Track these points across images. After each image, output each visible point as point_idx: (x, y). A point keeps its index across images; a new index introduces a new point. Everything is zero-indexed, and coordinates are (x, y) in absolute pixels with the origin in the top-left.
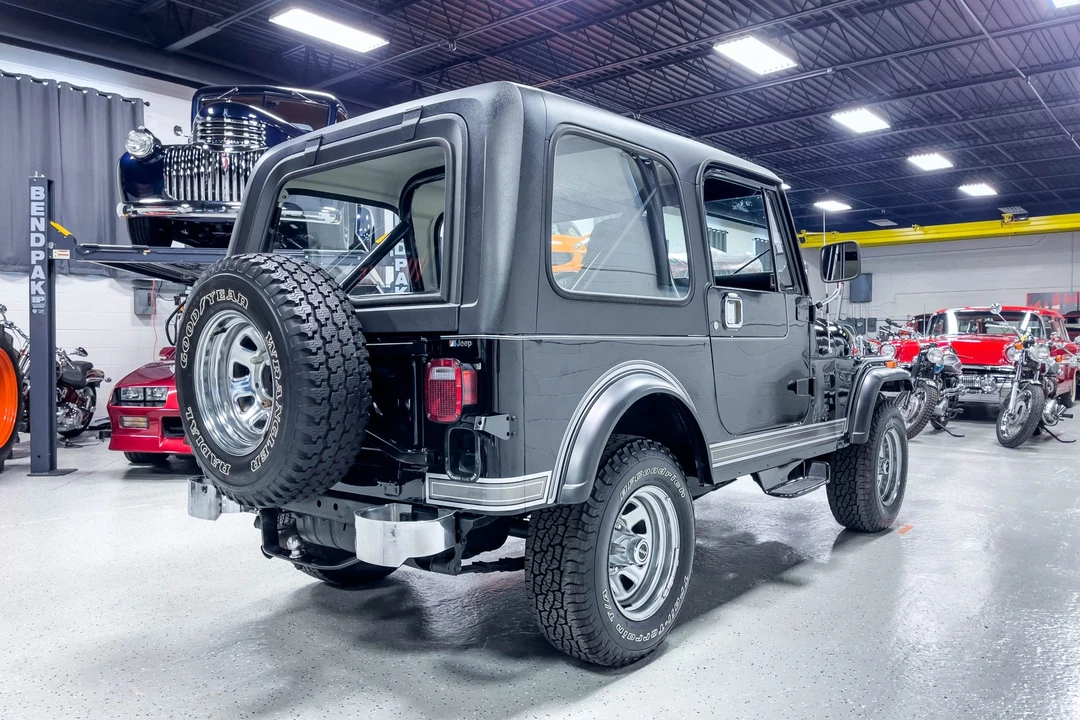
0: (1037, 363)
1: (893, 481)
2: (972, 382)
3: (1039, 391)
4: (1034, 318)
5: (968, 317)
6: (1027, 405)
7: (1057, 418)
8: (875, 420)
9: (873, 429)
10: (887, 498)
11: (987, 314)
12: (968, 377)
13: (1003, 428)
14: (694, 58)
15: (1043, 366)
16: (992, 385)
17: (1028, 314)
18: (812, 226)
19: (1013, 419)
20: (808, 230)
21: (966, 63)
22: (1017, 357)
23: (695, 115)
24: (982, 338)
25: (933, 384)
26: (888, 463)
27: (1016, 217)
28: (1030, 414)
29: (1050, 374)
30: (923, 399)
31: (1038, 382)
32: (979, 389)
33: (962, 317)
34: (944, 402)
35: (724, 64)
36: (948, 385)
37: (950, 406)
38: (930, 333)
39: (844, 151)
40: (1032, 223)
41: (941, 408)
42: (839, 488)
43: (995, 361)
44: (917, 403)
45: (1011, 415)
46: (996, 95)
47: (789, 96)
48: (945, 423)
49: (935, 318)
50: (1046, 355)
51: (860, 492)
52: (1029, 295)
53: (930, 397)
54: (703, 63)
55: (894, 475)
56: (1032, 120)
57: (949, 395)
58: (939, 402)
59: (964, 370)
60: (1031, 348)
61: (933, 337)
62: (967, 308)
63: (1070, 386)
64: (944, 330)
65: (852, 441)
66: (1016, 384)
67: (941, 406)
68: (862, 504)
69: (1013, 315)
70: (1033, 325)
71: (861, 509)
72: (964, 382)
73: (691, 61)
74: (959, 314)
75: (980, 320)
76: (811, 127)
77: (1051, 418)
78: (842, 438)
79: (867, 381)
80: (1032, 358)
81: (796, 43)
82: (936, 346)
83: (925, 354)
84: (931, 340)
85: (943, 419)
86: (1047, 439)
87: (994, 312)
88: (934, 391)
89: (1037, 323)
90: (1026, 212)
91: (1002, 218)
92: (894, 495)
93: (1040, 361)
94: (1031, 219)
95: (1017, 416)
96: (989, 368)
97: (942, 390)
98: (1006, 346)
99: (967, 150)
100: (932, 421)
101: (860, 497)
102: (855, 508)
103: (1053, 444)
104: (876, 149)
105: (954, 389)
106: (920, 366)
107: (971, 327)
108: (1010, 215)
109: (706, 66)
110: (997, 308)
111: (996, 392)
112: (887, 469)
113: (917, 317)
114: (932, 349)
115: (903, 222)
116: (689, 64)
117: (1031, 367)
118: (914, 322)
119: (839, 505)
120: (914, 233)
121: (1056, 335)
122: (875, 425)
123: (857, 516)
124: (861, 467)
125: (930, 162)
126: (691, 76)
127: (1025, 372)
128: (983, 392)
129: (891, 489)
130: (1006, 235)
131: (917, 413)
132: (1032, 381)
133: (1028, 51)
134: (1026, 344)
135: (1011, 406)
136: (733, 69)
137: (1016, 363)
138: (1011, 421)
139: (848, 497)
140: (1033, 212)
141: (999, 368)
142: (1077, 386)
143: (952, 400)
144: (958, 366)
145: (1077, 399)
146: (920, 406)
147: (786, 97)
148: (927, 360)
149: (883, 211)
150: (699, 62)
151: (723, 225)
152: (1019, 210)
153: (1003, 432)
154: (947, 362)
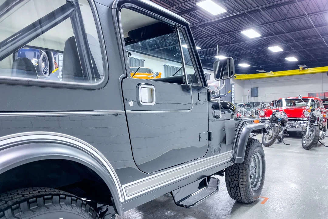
0: (316, 117)
1: (258, 178)
2: (292, 124)
3: (318, 128)
4: (313, 101)
5: (289, 101)
6: (313, 133)
7: (323, 137)
8: (248, 149)
9: (247, 154)
10: (255, 186)
11: (297, 99)
12: (290, 122)
13: (304, 142)
14: (192, 11)
15: (318, 118)
16: (299, 125)
17: (310, 99)
18: (238, 72)
19: (308, 139)
20: (237, 74)
21: (286, 12)
22: (309, 115)
23: (195, 33)
24: (294, 108)
25: (278, 125)
26: (255, 169)
27: (304, 68)
28: (315, 137)
29: (320, 121)
30: (274, 131)
31: (317, 125)
32: (294, 126)
33: (288, 101)
34: (282, 132)
35: (202, 13)
36: (283, 125)
37: (284, 133)
38: (277, 106)
39: (247, 47)
40: (309, 70)
41: (281, 134)
42: (231, 183)
43: (300, 116)
44: (272, 133)
45: (307, 137)
46: (297, 25)
47: (226, 26)
48: (283, 139)
49: (278, 101)
50: (319, 114)
51: (241, 186)
52: (308, 94)
53: (277, 131)
54: (195, 13)
55: (259, 175)
56: (309, 34)
57: (283, 129)
58: (280, 132)
59: (289, 119)
60: (314, 111)
61: (278, 108)
62: (289, 98)
63: (325, 124)
64: (281, 105)
65: (236, 162)
66: (308, 125)
67: (281, 133)
68: (242, 192)
69: (306, 100)
70: (312, 103)
71: (242, 194)
72: (289, 124)
73: (191, 12)
74: (286, 100)
75: (294, 102)
76: (235, 38)
77: (321, 138)
78: (231, 160)
79: (244, 130)
80: (314, 115)
81: (227, 5)
82: (278, 111)
83: (274, 114)
84: (277, 109)
85: (282, 138)
86: (320, 145)
87: (299, 98)
88: (278, 128)
89: (313, 103)
90: (307, 67)
91: (299, 69)
92: (259, 184)
93: (317, 116)
94: (309, 69)
95: (309, 138)
96: (297, 119)
97: (281, 127)
98: (303, 111)
99: (287, 44)
100: (278, 139)
101: (241, 189)
102: (239, 193)
103: (322, 147)
104: (258, 46)
105: (286, 127)
106: (273, 119)
107: (290, 104)
108: (302, 68)
109: (197, 14)
110: (301, 97)
111: (300, 128)
112: (255, 172)
113: (272, 101)
114: (277, 112)
115: (268, 71)
116: (190, 13)
117: (314, 119)
118: (271, 103)
119: (232, 191)
120: (271, 74)
121: (320, 106)
122: (248, 152)
123: (240, 197)
124: (241, 174)
125: (275, 49)
126: (191, 18)
127: (311, 121)
128: (296, 127)
129: (257, 182)
130: (301, 74)
131: (272, 137)
132: (315, 124)
133: (308, 8)
134: (312, 110)
135: (307, 133)
136: (205, 15)
137: (308, 117)
138: (307, 140)
139: (235, 188)
140: (310, 66)
141: (301, 119)
142: (327, 124)
143: (285, 131)
144: (287, 118)
145: (327, 128)
146: (273, 134)
147: (225, 26)
148: (275, 116)
149: (261, 67)
150: (194, 12)
151: (209, 72)
152: (305, 66)
153: (304, 144)
154: (283, 117)
